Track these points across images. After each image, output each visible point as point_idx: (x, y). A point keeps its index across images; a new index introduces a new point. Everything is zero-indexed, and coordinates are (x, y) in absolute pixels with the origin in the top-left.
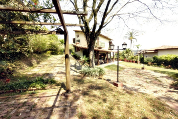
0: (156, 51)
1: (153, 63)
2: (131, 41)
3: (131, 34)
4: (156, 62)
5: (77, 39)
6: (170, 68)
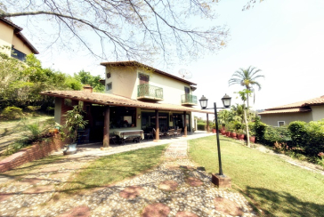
0: (307, 109)
2: (247, 87)
3: (246, 74)
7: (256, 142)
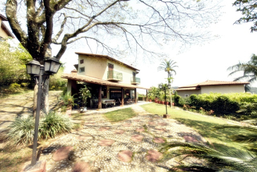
0: (199, 88)
1: (191, 105)
2: (169, 73)
3: (168, 64)
4: (195, 105)
5: (81, 66)
6: (212, 115)
7: (175, 105)
